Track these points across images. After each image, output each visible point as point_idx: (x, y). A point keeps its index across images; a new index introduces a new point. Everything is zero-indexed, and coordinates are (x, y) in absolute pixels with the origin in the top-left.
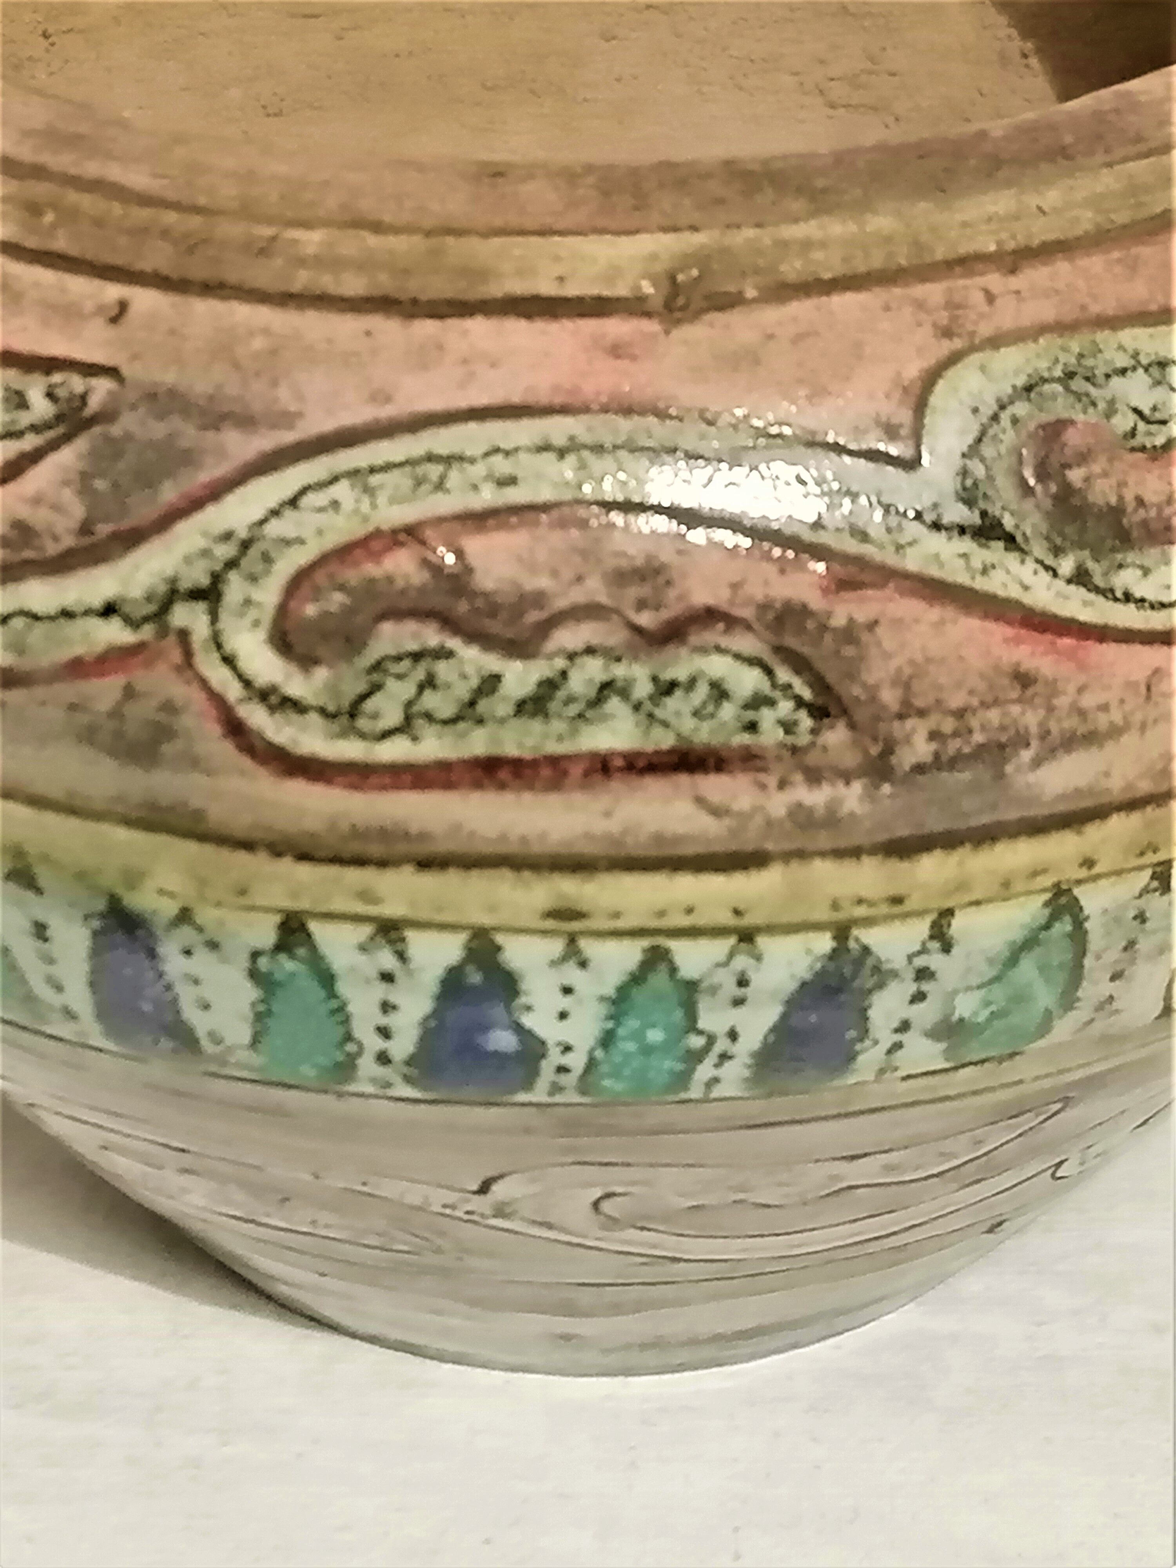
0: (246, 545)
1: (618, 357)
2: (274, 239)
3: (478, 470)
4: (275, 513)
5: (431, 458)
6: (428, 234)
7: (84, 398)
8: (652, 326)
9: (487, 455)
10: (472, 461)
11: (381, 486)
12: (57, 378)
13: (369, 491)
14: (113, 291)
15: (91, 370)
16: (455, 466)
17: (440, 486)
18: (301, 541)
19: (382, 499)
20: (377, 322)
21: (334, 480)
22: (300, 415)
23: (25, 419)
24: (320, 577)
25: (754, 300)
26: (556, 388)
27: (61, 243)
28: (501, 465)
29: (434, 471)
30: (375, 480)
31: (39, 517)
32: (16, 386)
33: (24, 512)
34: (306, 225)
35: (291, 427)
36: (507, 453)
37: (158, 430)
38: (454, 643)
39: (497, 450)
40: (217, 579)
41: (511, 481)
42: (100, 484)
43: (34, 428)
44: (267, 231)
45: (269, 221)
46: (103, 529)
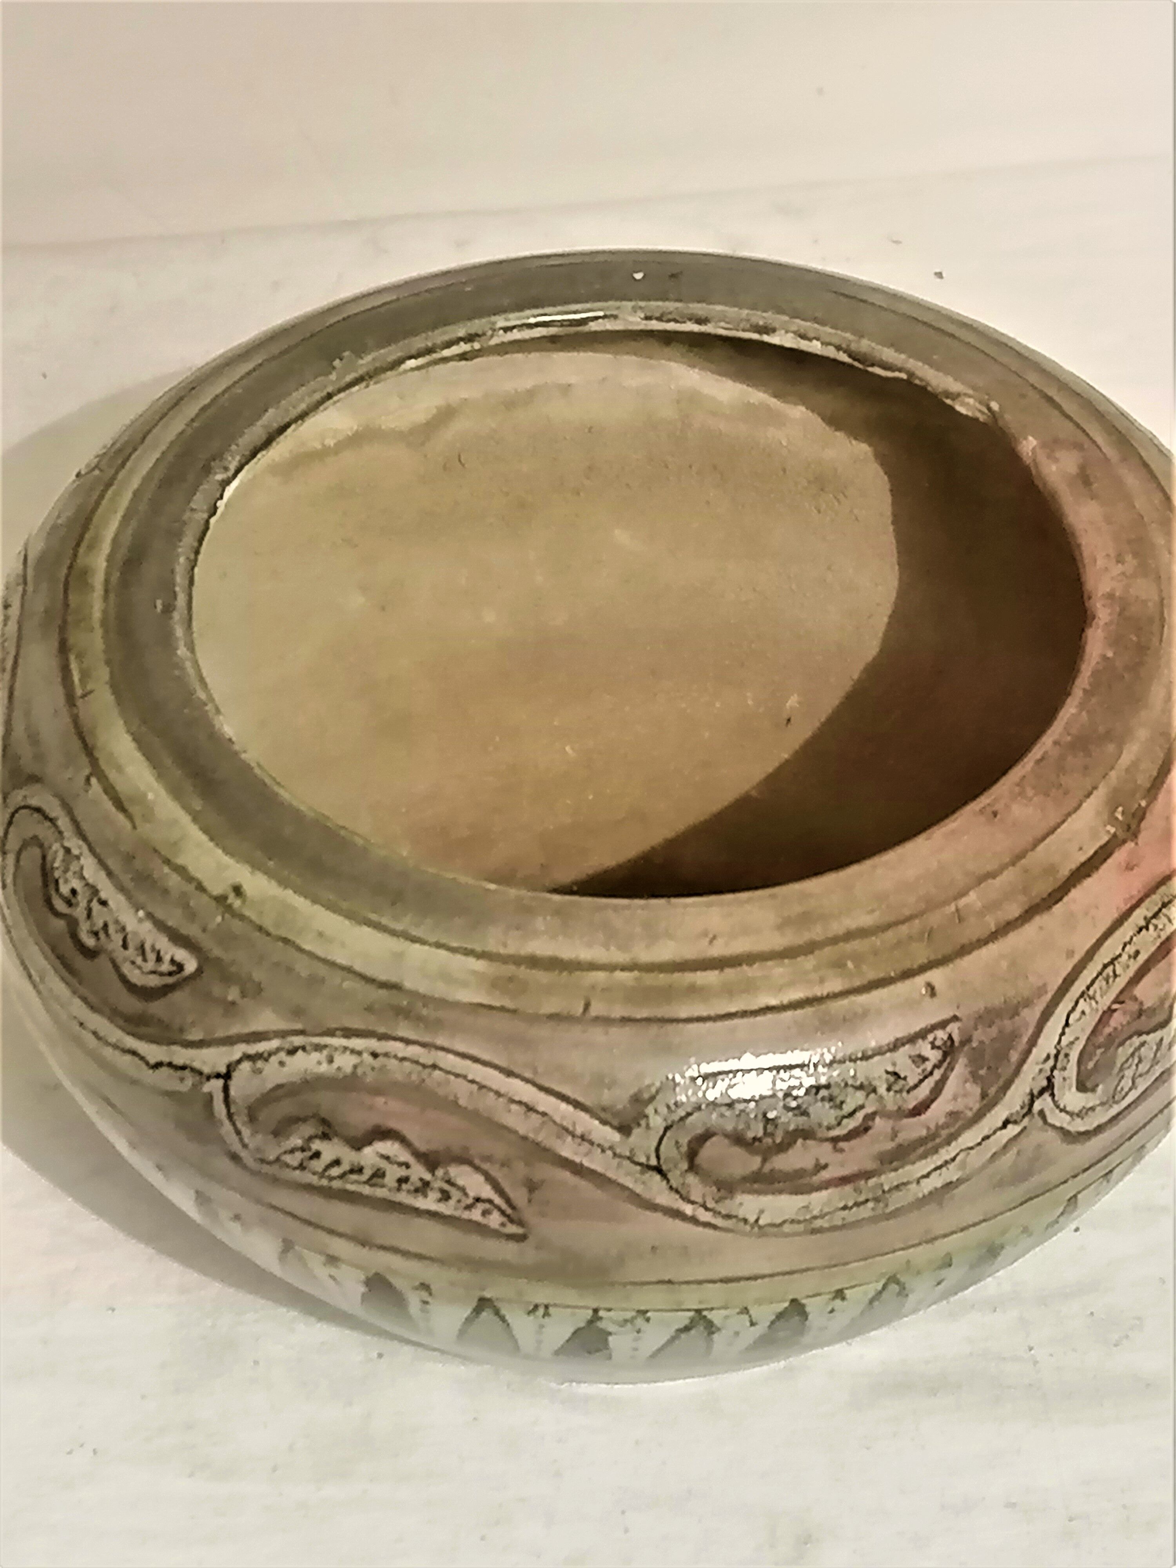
0: (1056, 1057)
1: (1132, 869)
2: (957, 910)
3: (1125, 957)
4: (1063, 1034)
5: (1105, 966)
6: (1013, 864)
7: (950, 1037)
8: (1130, 845)
9: (1123, 949)
10: (1120, 955)
11: (1095, 992)
12: (930, 1037)
13: (1092, 998)
14: (920, 981)
15: (943, 1025)
16: (1116, 963)
17: (1115, 976)
18: (1077, 1039)
19: (1098, 997)
20: (1038, 920)
21: (1077, 1003)
22: (1045, 985)
23: (929, 1066)
24: (1090, 1048)
25: (1148, 805)
26: (1126, 901)
27: (872, 975)
28: (1130, 949)
29: (1110, 970)
30: (1091, 992)
31: (959, 1105)
32: (914, 1053)
33: (950, 1108)
34: (963, 894)
35: (1046, 992)
36: (1130, 942)
37: (994, 1031)
38: (1144, 1037)
39: (1125, 945)
40: (1049, 1079)
41: (1137, 953)
42: (982, 1072)
43: (936, 1066)
44: (953, 908)
45: (946, 903)
46: (992, 1091)
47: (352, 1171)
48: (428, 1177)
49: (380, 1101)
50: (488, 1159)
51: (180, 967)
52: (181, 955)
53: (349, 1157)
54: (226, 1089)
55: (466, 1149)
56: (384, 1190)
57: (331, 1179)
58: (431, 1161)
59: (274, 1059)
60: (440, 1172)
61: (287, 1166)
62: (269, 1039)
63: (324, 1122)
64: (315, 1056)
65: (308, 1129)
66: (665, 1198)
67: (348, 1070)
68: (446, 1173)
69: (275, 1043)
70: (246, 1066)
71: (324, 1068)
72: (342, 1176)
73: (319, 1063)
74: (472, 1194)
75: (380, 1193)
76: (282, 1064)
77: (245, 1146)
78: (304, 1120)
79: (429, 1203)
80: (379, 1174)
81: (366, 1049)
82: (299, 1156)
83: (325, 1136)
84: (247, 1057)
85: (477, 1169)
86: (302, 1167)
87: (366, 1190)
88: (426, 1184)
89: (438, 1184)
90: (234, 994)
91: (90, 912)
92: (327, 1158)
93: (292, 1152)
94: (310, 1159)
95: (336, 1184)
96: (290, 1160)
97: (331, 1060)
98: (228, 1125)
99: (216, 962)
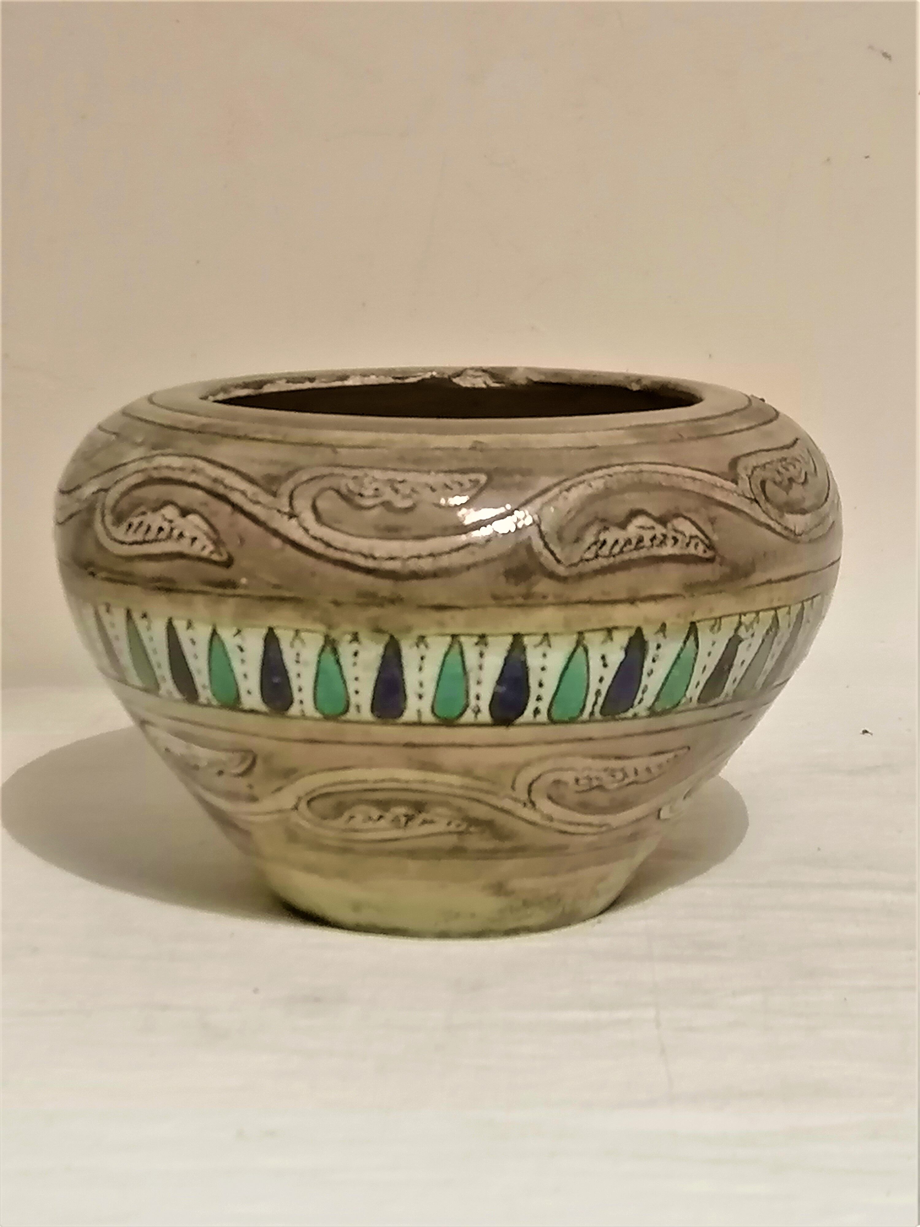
47: (625, 545)
48: (664, 531)
49: (626, 496)
50: (688, 511)
51: (478, 481)
52: (473, 476)
53: (621, 535)
54: (540, 531)
55: (677, 508)
56: (645, 549)
57: (614, 556)
58: (663, 521)
59: (561, 498)
60: (669, 525)
61: (587, 560)
62: (552, 489)
63: (603, 520)
64: (581, 487)
65: (594, 529)
66: (763, 518)
67: (602, 487)
68: (673, 526)
69: (556, 490)
70: (547, 510)
71: (589, 491)
72: (621, 551)
73: (586, 489)
74: (687, 534)
75: (643, 553)
76: (566, 498)
77: (558, 561)
78: (592, 523)
79: (668, 550)
80: (640, 540)
81: (605, 474)
82: (594, 548)
83: (606, 529)
84: (546, 503)
85: (685, 518)
86: (597, 556)
87: (635, 555)
88: (665, 536)
89: (671, 534)
90: (518, 478)
91: (396, 491)
92: (610, 542)
93: (589, 548)
94: (601, 548)
95: (618, 559)
96: (589, 555)
97: (591, 486)
98: (546, 552)
99: (496, 470)
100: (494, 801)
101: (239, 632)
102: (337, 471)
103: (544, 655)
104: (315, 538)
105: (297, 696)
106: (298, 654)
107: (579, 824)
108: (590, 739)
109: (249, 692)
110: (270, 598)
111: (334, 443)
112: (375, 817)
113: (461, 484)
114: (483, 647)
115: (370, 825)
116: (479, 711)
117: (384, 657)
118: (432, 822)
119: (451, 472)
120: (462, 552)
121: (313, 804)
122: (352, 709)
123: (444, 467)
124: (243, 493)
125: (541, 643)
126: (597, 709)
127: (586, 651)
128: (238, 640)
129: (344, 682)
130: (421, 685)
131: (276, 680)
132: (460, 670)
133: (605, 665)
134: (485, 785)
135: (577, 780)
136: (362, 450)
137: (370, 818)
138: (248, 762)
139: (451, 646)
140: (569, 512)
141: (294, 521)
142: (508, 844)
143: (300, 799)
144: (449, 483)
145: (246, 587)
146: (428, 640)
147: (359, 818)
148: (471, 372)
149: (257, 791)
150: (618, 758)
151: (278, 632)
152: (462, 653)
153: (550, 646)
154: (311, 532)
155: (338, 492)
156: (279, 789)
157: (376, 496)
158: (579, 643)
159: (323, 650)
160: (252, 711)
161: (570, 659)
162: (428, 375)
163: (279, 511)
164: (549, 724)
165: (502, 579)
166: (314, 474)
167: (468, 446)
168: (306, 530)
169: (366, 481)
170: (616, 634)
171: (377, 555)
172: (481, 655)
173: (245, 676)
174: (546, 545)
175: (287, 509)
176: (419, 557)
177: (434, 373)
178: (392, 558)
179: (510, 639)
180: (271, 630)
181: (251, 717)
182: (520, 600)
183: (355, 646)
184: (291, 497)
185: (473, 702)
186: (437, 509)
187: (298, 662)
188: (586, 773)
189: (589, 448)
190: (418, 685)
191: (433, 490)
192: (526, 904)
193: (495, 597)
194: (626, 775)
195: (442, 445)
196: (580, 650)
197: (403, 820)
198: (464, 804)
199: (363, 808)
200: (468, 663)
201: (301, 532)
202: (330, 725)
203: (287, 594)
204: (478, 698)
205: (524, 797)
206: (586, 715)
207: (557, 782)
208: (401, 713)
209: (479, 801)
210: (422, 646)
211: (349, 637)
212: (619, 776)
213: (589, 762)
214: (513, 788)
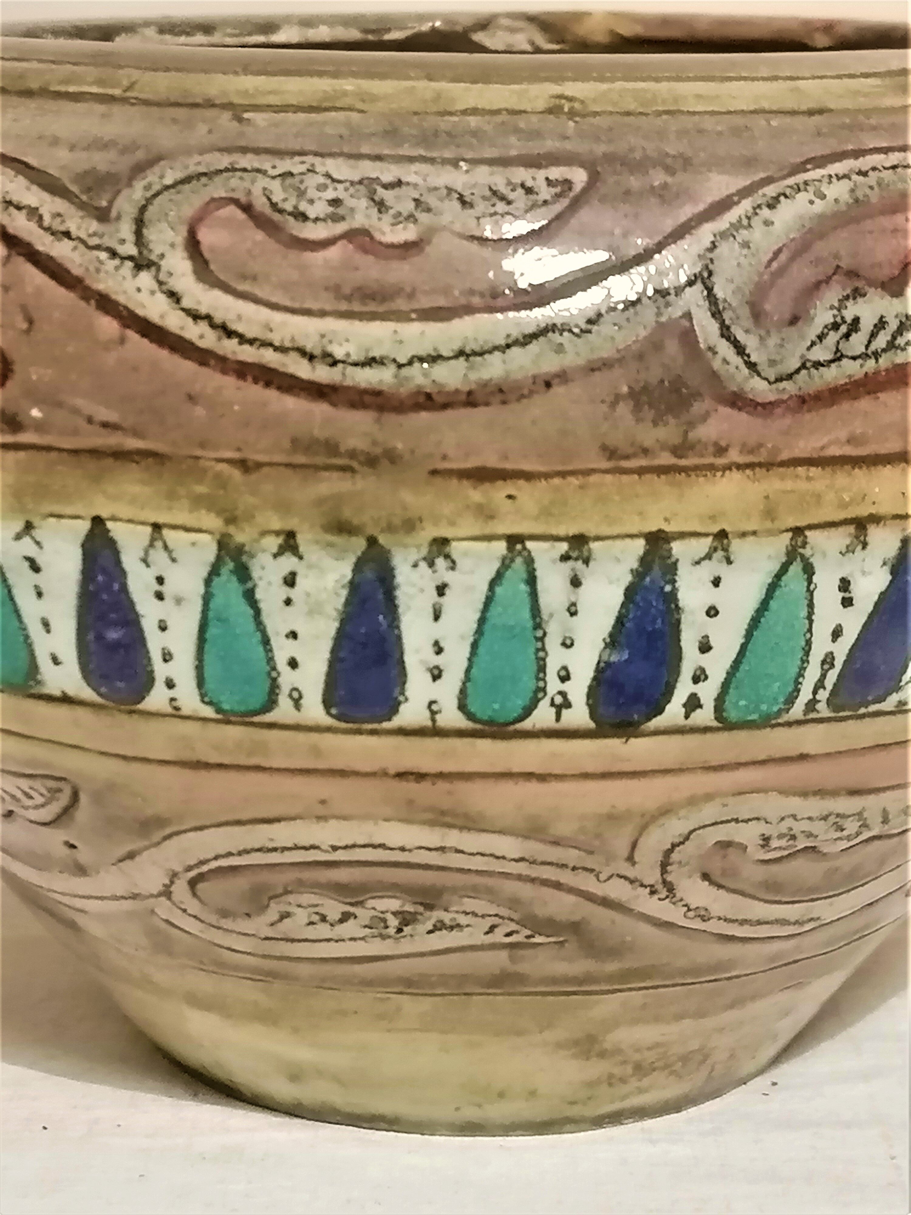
51: (567, 184)
52: (556, 173)
54: (711, 297)
57: (876, 355)
59: (756, 222)
61: (818, 365)
62: (738, 203)
63: (852, 274)
64: (802, 197)
67: (846, 197)
69: (746, 205)
70: (724, 248)
71: (819, 206)
72: (891, 345)
73: (811, 202)
76: (768, 223)
77: (752, 366)
78: (828, 280)
81: (851, 170)
82: (833, 337)
83: (857, 294)
84: (724, 235)
86: (838, 357)
90: (658, 177)
91: (381, 206)
92: (867, 325)
93: (821, 337)
94: (847, 336)
95: (884, 362)
96: (821, 354)
97: (823, 197)
98: (725, 349)
99: (610, 158)
100: (588, 883)
101: (29, 527)
102: (246, 161)
103: (716, 582)
104: (196, 316)
105: (161, 670)
106: (160, 580)
107: (759, 923)
108: (803, 757)
109: (56, 661)
110: (95, 453)
111: (237, 100)
112: (334, 915)
113: (529, 191)
114: (579, 565)
115: (323, 930)
116: (567, 704)
117: (354, 586)
118: (456, 927)
119: (504, 162)
120: (534, 347)
121: (201, 887)
122: (284, 702)
123: (489, 153)
124: (33, 213)
125: (708, 557)
126: (823, 695)
127: (809, 571)
128: (27, 546)
129: (266, 642)
130: (439, 650)
131: (113, 635)
132: (526, 614)
133: (847, 602)
134: (571, 856)
135: (766, 840)
136: (301, 116)
137: (324, 919)
138: (64, 799)
139: (505, 564)
140: (777, 253)
141: (146, 278)
142: (612, 967)
143: (174, 875)
144: (503, 189)
145: (39, 427)
146: (456, 549)
147: (301, 916)
148: (505, 22)
149: (84, 855)
150: (854, 792)
151: (116, 529)
152: (532, 580)
153: (729, 562)
154: (186, 303)
155: (247, 208)
156: (131, 856)
157: (336, 218)
158: (792, 555)
159: (214, 571)
160: (66, 699)
161: (772, 588)
162: (425, 27)
163: (114, 254)
164: (718, 729)
165: (624, 409)
166: (193, 169)
167: (541, 105)
168: (174, 296)
169: (312, 181)
170: (875, 533)
171: (339, 352)
172: (576, 582)
173: (46, 625)
174: (726, 332)
175: (130, 249)
176: (435, 359)
177: (438, 24)
178: (371, 362)
179: (639, 546)
180: (98, 521)
181: (63, 711)
182: (666, 459)
183: (288, 563)
184: (140, 223)
185: (553, 685)
186: (474, 247)
187: (160, 596)
188: (783, 827)
189: (811, 113)
190: (430, 650)
191: (463, 202)
192: (640, 1070)
193: (611, 453)
194: (865, 826)
195: (483, 104)
196: (796, 568)
197: (393, 922)
198: (526, 891)
199: (307, 898)
200: (544, 600)
201: (162, 299)
202: (234, 732)
203: (133, 443)
204: (565, 677)
205: (653, 877)
206: (797, 710)
207: (725, 845)
208: (394, 709)
209: (558, 886)
210: (440, 562)
211: (273, 543)
212: (851, 826)
213: (795, 804)
214: (630, 859)
